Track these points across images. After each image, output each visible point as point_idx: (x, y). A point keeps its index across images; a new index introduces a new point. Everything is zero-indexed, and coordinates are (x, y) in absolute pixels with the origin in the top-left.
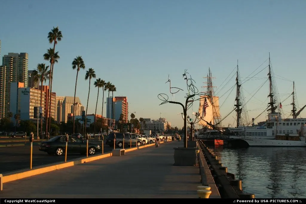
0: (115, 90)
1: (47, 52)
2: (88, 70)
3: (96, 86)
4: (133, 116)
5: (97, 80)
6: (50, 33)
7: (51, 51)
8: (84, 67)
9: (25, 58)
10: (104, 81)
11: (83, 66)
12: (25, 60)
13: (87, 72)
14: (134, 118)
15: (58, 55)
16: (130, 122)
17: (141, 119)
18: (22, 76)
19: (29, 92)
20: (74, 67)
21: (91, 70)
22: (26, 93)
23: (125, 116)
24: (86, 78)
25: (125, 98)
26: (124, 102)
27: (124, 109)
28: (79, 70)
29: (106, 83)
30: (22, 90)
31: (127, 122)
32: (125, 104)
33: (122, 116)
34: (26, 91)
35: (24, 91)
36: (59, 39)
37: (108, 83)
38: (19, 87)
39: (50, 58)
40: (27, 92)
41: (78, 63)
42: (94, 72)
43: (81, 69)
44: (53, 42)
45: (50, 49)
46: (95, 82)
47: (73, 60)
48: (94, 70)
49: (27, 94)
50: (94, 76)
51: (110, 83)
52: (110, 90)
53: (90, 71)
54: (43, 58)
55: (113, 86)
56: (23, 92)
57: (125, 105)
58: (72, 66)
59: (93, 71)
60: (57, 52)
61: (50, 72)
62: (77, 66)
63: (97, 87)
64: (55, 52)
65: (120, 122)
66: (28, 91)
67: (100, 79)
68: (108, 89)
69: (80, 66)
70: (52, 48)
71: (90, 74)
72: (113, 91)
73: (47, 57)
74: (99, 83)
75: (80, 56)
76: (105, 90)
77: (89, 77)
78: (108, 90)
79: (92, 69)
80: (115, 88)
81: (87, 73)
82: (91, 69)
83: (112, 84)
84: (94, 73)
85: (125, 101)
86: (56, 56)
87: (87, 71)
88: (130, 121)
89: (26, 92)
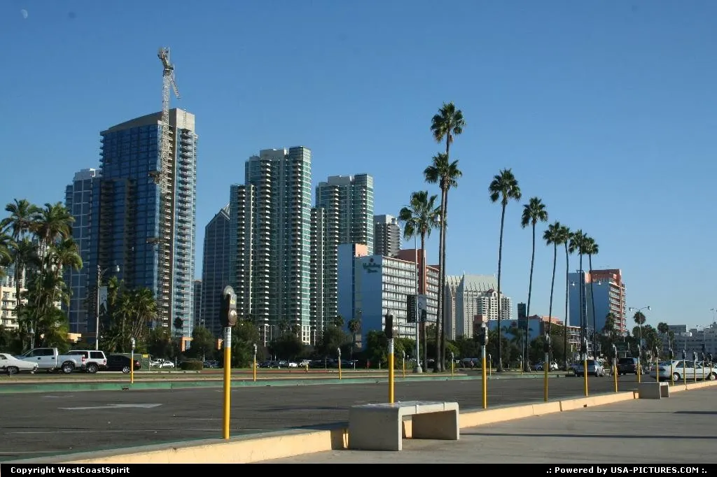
0: (595, 250)
1: (430, 163)
2: (529, 203)
3: (549, 242)
4: (639, 317)
5: (551, 226)
6: (437, 118)
7: (441, 160)
8: (518, 197)
9: (365, 187)
10: (568, 229)
11: (515, 193)
12: (365, 192)
13: (525, 208)
14: (644, 325)
15: (458, 168)
16: (632, 335)
17: (663, 327)
18: (359, 230)
19: (380, 266)
20: (494, 198)
21: (535, 201)
22: (373, 269)
23: (619, 319)
24: (525, 221)
25: (617, 272)
26: (615, 284)
27: (614, 302)
28: (507, 203)
29: (572, 235)
30: (365, 262)
31: (625, 335)
32: (618, 288)
33: (610, 319)
34: (372, 264)
35: (367, 264)
36: (458, 131)
37: (577, 234)
38: (357, 255)
39: (439, 178)
40: (375, 265)
41: (504, 185)
42: (542, 206)
43: (511, 201)
44: (445, 137)
45: (439, 154)
46: (547, 232)
47: (492, 179)
48: (542, 202)
49: (376, 271)
50: (543, 215)
51: (583, 233)
52: (583, 251)
53: (532, 205)
54: (423, 177)
55: (591, 241)
56: (365, 266)
57: (617, 291)
58: (489, 194)
59: (540, 204)
60: (454, 160)
61: (441, 212)
62: (501, 194)
63: (552, 245)
64: (450, 162)
65: (606, 335)
66: (377, 263)
67: (557, 225)
68: (578, 248)
69: (510, 194)
70: (444, 152)
71: (534, 211)
72: (589, 253)
73: (431, 174)
74: (556, 235)
75: (508, 169)
76: (571, 250)
77: (531, 219)
78: (577, 251)
79: (539, 199)
80: (596, 246)
81: (525, 210)
82: (536, 199)
83: (587, 237)
84: (544, 209)
85: (618, 281)
86: (453, 170)
87: (526, 206)
88: (631, 332)
89: (372, 266)
